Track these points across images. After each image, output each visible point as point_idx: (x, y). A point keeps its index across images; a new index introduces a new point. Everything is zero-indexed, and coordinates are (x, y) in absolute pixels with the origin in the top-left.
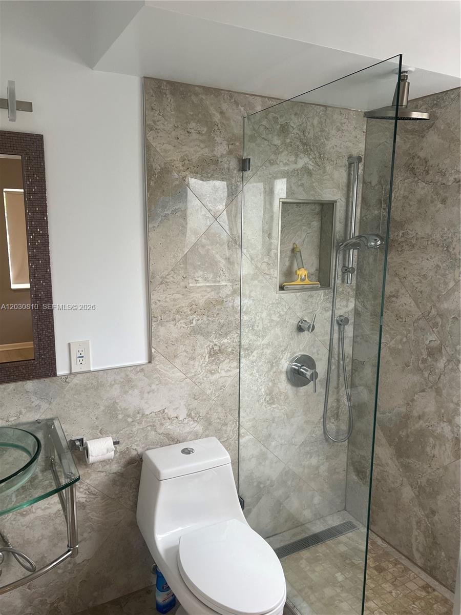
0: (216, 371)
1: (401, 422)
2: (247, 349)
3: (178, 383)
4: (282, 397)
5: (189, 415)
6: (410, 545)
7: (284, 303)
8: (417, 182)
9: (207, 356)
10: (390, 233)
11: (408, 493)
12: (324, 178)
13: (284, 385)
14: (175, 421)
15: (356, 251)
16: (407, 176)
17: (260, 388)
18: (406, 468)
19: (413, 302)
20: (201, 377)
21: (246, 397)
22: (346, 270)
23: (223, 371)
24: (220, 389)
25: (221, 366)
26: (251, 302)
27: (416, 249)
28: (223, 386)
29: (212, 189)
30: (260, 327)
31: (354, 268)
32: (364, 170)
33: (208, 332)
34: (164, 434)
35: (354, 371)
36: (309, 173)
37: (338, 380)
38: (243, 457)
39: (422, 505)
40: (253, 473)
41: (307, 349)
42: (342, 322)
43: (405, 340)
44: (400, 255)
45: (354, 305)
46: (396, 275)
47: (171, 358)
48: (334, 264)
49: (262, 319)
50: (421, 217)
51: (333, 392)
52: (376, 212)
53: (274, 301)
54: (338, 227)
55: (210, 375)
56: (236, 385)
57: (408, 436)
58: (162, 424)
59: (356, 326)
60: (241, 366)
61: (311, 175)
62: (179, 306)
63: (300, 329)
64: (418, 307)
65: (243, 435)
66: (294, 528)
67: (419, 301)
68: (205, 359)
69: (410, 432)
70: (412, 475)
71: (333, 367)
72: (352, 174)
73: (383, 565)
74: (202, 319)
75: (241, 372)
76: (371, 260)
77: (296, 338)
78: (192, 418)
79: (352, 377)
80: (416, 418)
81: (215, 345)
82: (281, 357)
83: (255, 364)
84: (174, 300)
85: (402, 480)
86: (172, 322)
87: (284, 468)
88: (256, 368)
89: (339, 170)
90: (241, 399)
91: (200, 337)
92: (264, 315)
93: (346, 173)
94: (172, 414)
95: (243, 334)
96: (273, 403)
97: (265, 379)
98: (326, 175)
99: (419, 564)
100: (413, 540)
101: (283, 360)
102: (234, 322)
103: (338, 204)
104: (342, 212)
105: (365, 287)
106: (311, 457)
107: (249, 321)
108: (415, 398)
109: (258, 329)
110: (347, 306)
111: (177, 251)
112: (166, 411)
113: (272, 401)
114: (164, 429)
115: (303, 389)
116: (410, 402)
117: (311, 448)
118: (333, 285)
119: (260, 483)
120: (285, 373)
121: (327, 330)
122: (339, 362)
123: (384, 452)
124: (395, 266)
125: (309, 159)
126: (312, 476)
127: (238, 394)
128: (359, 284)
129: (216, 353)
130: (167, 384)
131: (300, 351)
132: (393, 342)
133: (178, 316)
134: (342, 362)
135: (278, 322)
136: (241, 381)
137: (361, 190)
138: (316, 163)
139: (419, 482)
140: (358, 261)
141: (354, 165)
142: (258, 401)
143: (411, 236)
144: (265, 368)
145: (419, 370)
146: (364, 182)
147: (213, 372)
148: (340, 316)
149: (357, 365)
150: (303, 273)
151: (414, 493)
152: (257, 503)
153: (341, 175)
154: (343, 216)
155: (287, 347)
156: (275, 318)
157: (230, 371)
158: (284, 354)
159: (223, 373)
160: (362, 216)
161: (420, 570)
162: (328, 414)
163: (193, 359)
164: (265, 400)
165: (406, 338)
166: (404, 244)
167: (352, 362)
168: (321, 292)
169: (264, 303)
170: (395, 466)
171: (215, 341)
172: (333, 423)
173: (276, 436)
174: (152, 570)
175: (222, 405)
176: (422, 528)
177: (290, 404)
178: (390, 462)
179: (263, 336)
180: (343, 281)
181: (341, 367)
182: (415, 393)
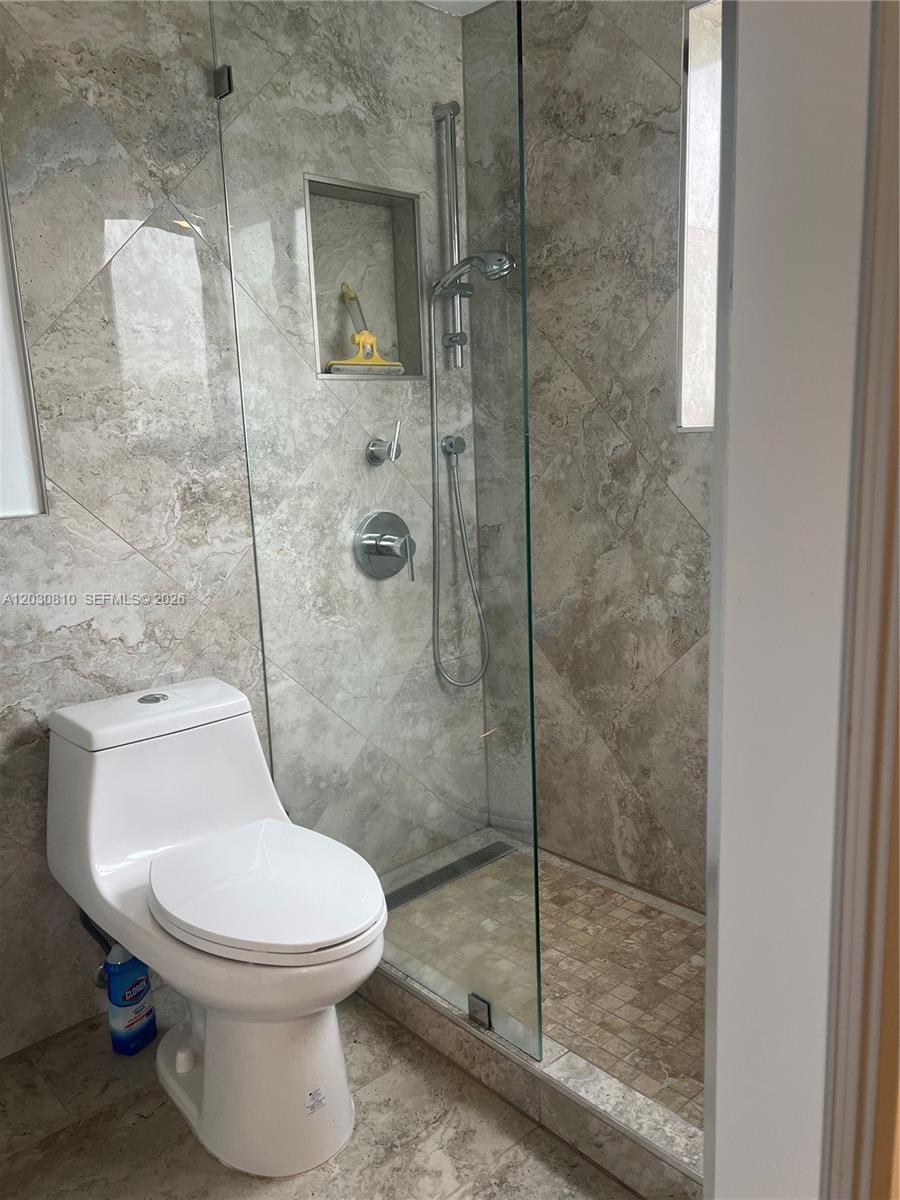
0: (201, 541)
1: (575, 619)
2: (264, 496)
3: (116, 562)
4: (349, 601)
5: (150, 636)
6: (610, 850)
7: (335, 401)
8: (565, 142)
9: (178, 506)
10: (527, 255)
11: (599, 751)
12: (390, 142)
13: (350, 576)
14: (117, 648)
15: (465, 300)
16: (547, 133)
17: (303, 579)
18: (593, 704)
19: (578, 381)
20: (169, 552)
21: (274, 598)
22: (451, 341)
23: (217, 541)
24: (215, 580)
25: (211, 529)
26: (265, 391)
27: (575, 274)
28: (221, 574)
29: (152, 127)
30: (290, 450)
31: (465, 334)
32: (465, 138)
33: (174, 451)
34: (96, 677)
35: (482, 549)
36: (360, 127)
37: (455, 568)
38: (278, 724)
39: (624, 767)
40: (301, 758)
41: (390, 502)
42: (452, 448)
43: (569, 460)
44: (546, 294)
45: (471, 417)
46: (544, 335)
47: (94, 504)
48: (427, 327)
49: (293, 432)
50: (578, 210)
51: (448, 591)
52: (497, 219)
53: (313, 395)
54: (428, 250)
55: (188, 548)
56: (249, 572)
57: (589, 644)
58: (88, 655)
59: (480, 459)
60: (256, 533)
61: (365, 132)
62: (102, 386)
63: (373, 459)
64: (589, 388)
65: (273, 678)
66: (396, 868)
67: (590, 375)
68: (173, 511)
69: (593, 635)
70: (602, 714)
71: (444, 542)
72: (444, 142)
73: (568, 893)
74: (158, 422)
75: (257, 545)
76: (495, 318)
77: (366, 477)
78: (156, 641)
79: (479, 561)
80: (601, 604)
81: (195, 482)
82: (340, 516)
83: (285, 529)
84: (88, 371)
85: (587, 732)
86: (87, 423)
87: (365, 748)
88: (289, 537)
89: (416, 132)
90: (262, 602)
91: (157, 462)
92: (296, 423)
93: (432, 139)
94: (111, 632)
95: (254, 461)
96: (331, 613)
97: (310, 562)
98: (393, 138)
99: (630, 880)
100: (616, 837)
101: (344, 522)
102: (231, 433)
103: (422, 203)
104: (430, 218)
105: (490, 376)
106: (416, 722)
107: (265, 434)
108: (596, 567)
109: (285, 453)
110: (459, 419)
111: (83, 257)
112: (95, 625)
113: (328, 608)
114: (96, 666)
115: (389, 584)
116: (589, 578)
117: (416, 704)
118: (428, 371)
119: (317, 779)
120: (350, 550)
121: (425, 466)
122: (453, 531)
123: (551, 690)
124: (540, 319)
125: (357, 96)
126: (420, 761)
127: (255, 591)
128: (478, 372)
129: (197, 501)
130: (88, 564)
131: (377, 505)
132: (549, 470)
133: (100, 410)
134: (458, 533)
135: (326, 442)
136: (259, 563)
137: (464, 180)
138: (371, 108)
139: (617, 725)
140: (471, 325)
141: (446, 123)
142: (300, 607)
143: (564, 252)
144: (309, 537)
145: (600, 511)
146: (469, 164)
147: (195, 541)
148: (448, 437)
149: (487, 536)
150: (366, 339)
151: (610, 748)
152: (316, 822)
153: (421, 142)
154: (434, 231)
155: (350, 496)
156: (319, 431)
157: (232, 540)
158: (346, 509)
159: (218, 546)
160: (472, 232)
161: (632, 889)
162: (443, 634)
163: (145, 509)
164: (314, 606)
165: (572, 454)
166: (553, 270)
167: (479, 533)
168: (407, 384)
169: (293, 398)
170: (571, 710)
171: (192, 472)
172: (452, 654)
173: (344, 682)
174: (96, 980)
175: (222, 615)
176: (630, 808)
177: (367, 614)
178: (562, 704)
179: (297, 469)
180: (447, 366)
181: (459, 543)
182: (595, 557)
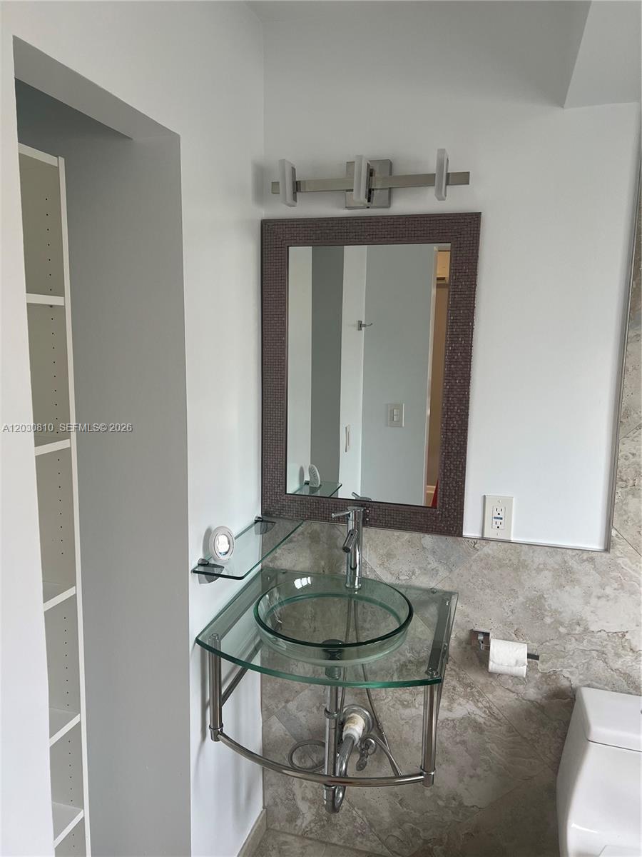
34: (621, 672)
58: (618, 655)
112: (628, 636)
114: (622, 665)
130: (633, 593)
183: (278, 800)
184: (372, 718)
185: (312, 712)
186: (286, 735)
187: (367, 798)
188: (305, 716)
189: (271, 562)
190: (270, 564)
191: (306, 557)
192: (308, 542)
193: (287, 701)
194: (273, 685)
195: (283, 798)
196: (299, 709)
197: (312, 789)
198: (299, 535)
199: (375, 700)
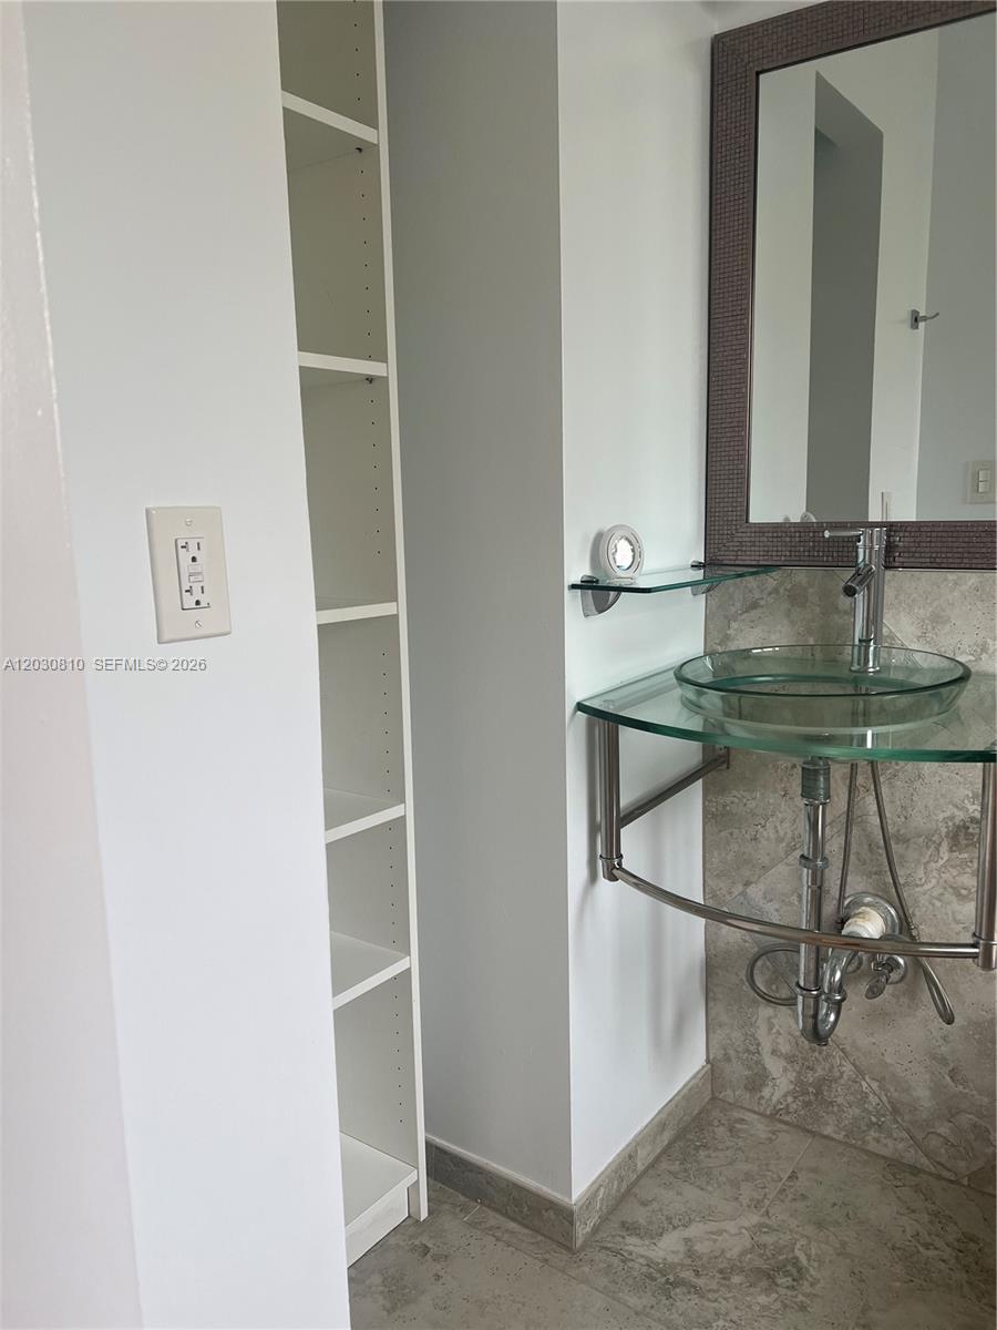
183: (731, 1052)
184: (899, 918)
185: (791, 904)
186: (745, 941)
187: (888, 1061)
188: (777, 910)
189: (719, 644)
190: (719, 647)
191: (780, 632)
192: (786, 605)
193: (747, 884)
194: (724, 855)
195: (740, 1049)
196: (767, 897)
197: (790, 1037)
198: (770, 594)
199: (906, 884)
